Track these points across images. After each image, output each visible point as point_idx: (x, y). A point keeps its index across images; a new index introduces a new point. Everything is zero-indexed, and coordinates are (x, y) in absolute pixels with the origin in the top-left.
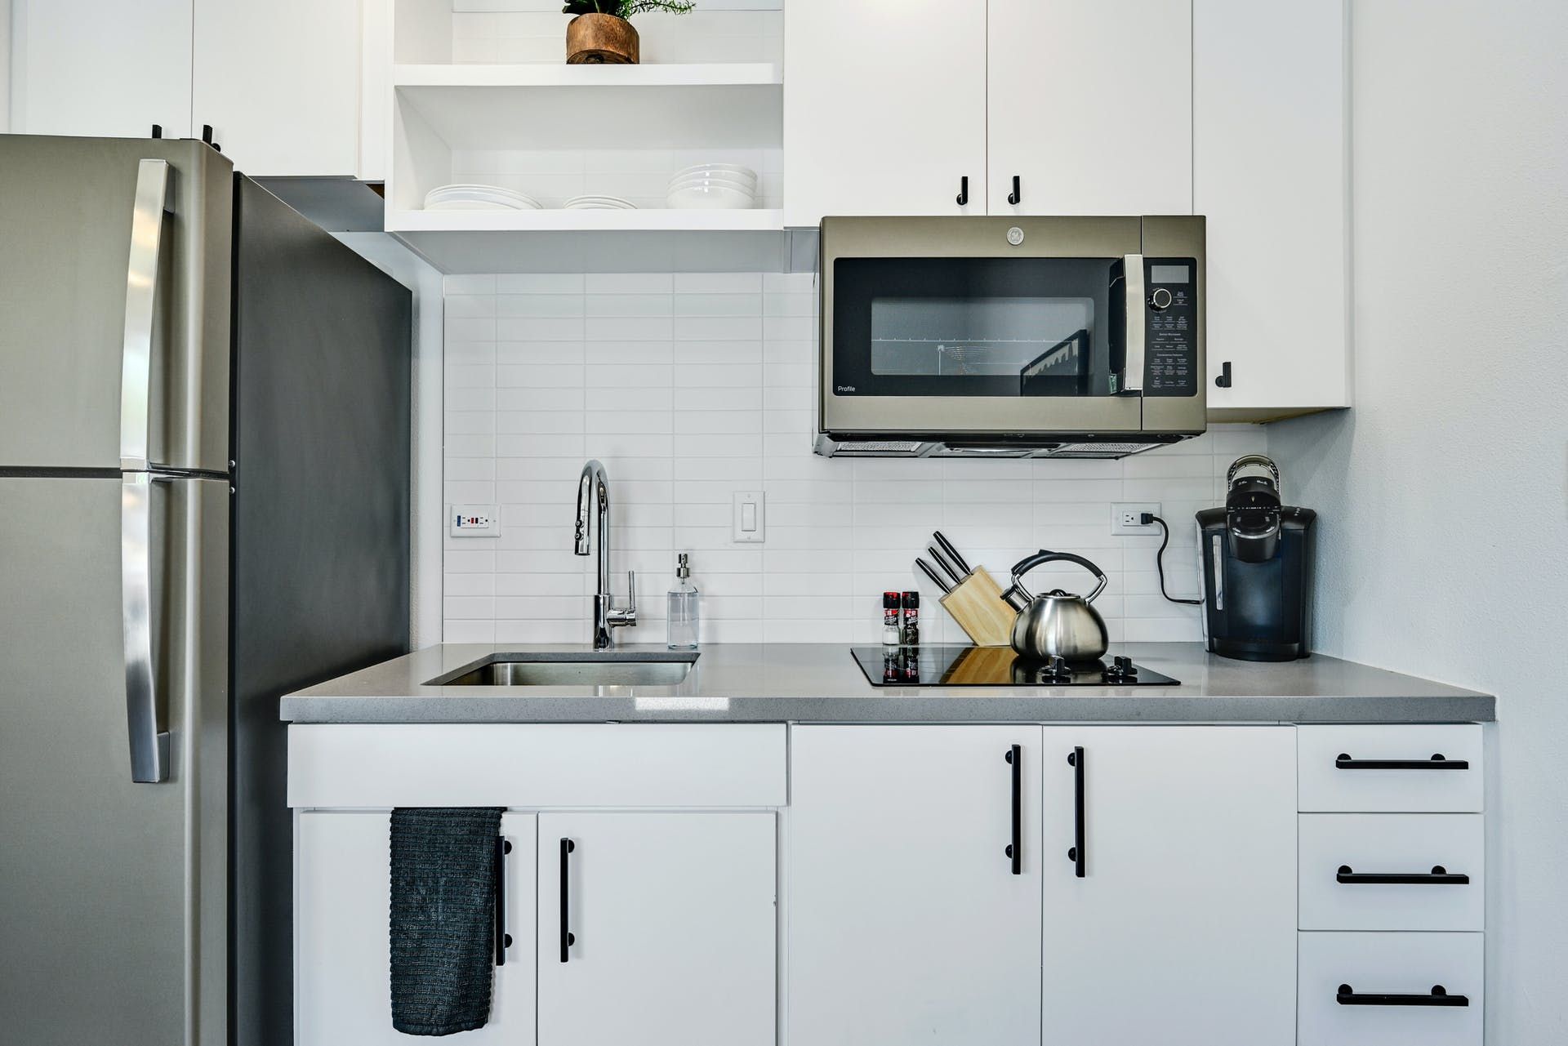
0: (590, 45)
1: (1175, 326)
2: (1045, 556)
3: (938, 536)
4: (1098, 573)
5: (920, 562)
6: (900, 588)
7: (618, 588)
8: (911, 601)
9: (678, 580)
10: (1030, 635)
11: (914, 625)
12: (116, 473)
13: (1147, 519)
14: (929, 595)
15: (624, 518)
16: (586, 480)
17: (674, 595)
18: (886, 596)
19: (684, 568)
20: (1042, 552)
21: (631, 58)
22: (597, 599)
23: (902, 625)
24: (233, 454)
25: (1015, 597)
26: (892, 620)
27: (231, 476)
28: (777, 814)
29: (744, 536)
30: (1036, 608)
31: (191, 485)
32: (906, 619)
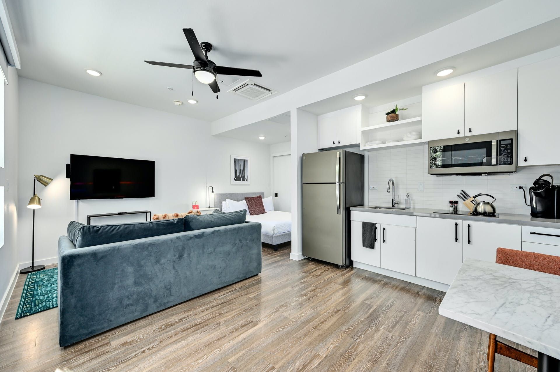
0: (390, 119)
1: (507, 152)
2: (481, 195)
3: (462, 191)
4: (493, 198)
5: (458, 195)
6: (453, 200)
7: (396, 198)
8: (456, 202)
9: (407, 197)
10: (476, 209)
11: (456, 207)
12: (335, 183)
13: (520, 188)
14: (460, 201)
15: (398, 187)
16: (389, 182)
17: (405, 199)
18: (450, 201)
19: (408, 195)
20: (480, 194)
21: (397, 120)
22: (392, 199)
23: (454, 207)
24: (345, 181)
25: (473, 202)
26: (451, 205)
27: (345, 183)
28: (415, 229)
29: (420, 190)
30: (478, 204)
31: (342, 184)
32: (454, 206)
